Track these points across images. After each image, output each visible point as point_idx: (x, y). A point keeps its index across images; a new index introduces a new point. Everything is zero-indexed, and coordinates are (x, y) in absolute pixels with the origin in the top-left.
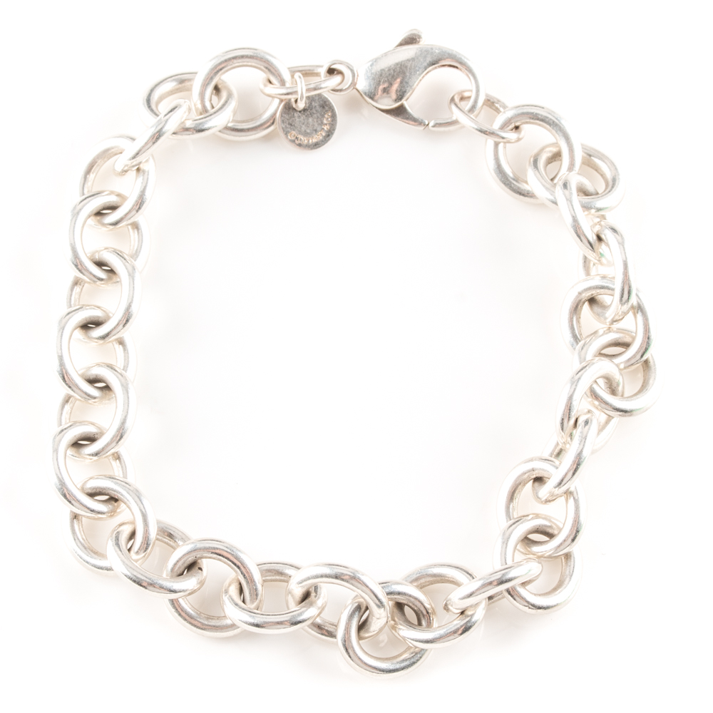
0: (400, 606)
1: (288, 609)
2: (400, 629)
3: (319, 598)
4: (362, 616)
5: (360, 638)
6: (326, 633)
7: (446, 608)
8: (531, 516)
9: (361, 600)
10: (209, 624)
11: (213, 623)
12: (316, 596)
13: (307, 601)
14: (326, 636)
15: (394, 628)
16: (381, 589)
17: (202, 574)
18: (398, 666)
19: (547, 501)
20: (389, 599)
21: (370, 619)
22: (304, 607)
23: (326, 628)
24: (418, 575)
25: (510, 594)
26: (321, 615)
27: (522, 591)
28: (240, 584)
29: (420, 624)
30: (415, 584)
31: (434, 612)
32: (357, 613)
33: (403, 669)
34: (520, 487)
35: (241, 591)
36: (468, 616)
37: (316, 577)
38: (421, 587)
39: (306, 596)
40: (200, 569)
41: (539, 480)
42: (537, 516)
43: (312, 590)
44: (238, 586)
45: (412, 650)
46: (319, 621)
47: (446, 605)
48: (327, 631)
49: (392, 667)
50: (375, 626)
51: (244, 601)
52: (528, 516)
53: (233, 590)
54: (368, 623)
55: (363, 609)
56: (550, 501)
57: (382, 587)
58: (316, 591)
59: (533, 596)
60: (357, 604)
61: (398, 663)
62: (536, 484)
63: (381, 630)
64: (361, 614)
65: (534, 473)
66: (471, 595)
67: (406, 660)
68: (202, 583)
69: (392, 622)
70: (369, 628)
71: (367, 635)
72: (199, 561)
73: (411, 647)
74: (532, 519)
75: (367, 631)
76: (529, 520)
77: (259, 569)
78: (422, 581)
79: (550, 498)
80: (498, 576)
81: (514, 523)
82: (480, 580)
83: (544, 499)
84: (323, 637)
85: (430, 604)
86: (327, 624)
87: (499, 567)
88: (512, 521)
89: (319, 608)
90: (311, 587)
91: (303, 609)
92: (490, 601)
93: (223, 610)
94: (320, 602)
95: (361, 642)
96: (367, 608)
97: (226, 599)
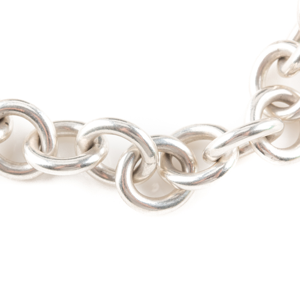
0: (168, 156)
1: (77, 155)
2: (167, 174)
3: (102, 148)
4: (136, 163)
5: (134, 181)
6: (107, 178)
7: (205, 157)
8: (275, 87)
9: (136, 150)
10: (13, 168)
11: (15, 168)
12: (99, 147)
13: (91, 149)
14: (107, 179)
15: (163, 174)
16: (153, 141)
17: (8, 128)
18: (165, 204)
19: (289, 74)
20: (158, 149)
21: (142, 165)
22: (89, 154)
23: (107, 173)
24: (183, 133)
25: (257, 147)
26: (103, 162)
27: (267, 144)
28: (39, 136)
29: (184, 170)
30: (181, 140)
31: (196, 163)
32: (132, 160)
33: (169, 207)
34: (268, 64)
35: (40, 142)
36: (223, 164)
37: (99, 129)
38: (186, 143)
39: (91, 146)
40: (7, 124)
41: (282, 59)
42: (281, 87)
43: (96, 140)
44: (37, 138)
45: (177, 192)
46: (100, 166)
47: (205, 154)
48: (108, 176)
49: (160, 205)
50: (147, 171)
51: (41, 150)
52: (273, 86)
53: (33, 142)
54: (141, 168)
55: (137, 157)
56: (291, 74)
57: (154, 140)
58: (100, 142)
59: (276, 149)
60: (132, 153)
61: (164, 202)
62: (281, 62)
63: (151, 174)
64: (136, 160)
65: (279, 53)
66: (224, 145)
67: (172, 200)
68: (8, 135)
69: (162, 169)
70: (141, 173)
71: (140, 179)
72: (6, 117)
73: (177, 189)
74: (277, 89)
75: (141, 175)
76: (274, 90)
77: (55, 125)
78: (187, 138)
79: (291, 72)
80: (247, 128)
81: (262, 92)
82: (231, 132)
83: (286, 72)
84: (105, 181)
85: (193, 156)
86: (107, 170)
87: (248, 121)
88: (260, 90)
89: (101, 156)
90: (95, 138)
91: (88, 156)
92: (242, 155)
93: (25, 158)
94: (102, 151)
95: (135, 184)
96: (140, 156)
97: (26, 148)
